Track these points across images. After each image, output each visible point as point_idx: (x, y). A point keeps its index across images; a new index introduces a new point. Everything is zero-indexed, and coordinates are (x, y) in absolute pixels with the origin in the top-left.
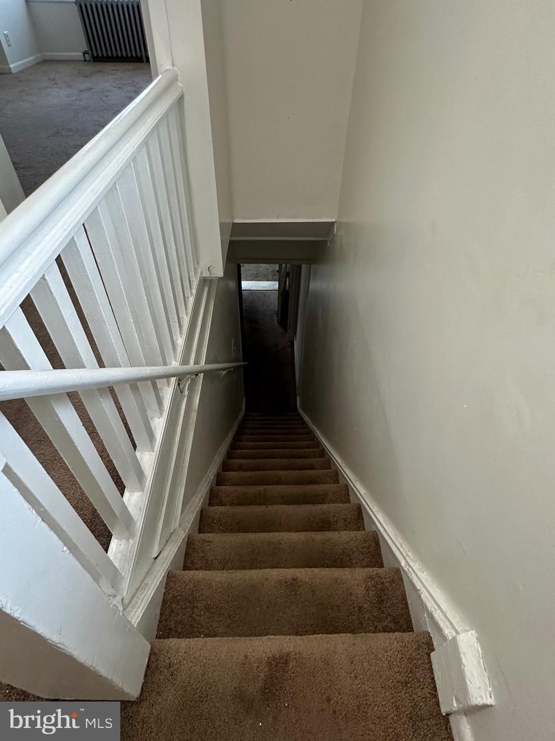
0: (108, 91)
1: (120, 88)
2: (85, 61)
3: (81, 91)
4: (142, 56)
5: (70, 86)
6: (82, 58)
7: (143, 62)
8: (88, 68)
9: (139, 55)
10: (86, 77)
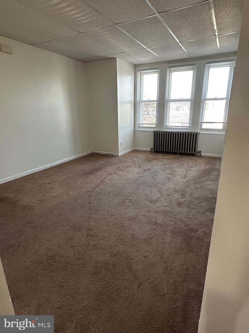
0: (158, 172)
1: (164, 170)
2: (151, 152)
3: (145, 171)
4: (177, 152)
5: (140, 167)
6: (150, 151)
7: (177, 154)
8: (151, 156)
9: (176, 152)
10: (149, 161)
